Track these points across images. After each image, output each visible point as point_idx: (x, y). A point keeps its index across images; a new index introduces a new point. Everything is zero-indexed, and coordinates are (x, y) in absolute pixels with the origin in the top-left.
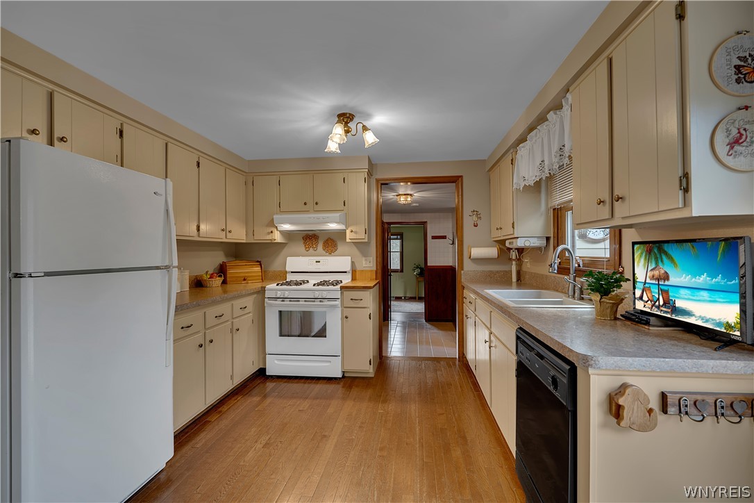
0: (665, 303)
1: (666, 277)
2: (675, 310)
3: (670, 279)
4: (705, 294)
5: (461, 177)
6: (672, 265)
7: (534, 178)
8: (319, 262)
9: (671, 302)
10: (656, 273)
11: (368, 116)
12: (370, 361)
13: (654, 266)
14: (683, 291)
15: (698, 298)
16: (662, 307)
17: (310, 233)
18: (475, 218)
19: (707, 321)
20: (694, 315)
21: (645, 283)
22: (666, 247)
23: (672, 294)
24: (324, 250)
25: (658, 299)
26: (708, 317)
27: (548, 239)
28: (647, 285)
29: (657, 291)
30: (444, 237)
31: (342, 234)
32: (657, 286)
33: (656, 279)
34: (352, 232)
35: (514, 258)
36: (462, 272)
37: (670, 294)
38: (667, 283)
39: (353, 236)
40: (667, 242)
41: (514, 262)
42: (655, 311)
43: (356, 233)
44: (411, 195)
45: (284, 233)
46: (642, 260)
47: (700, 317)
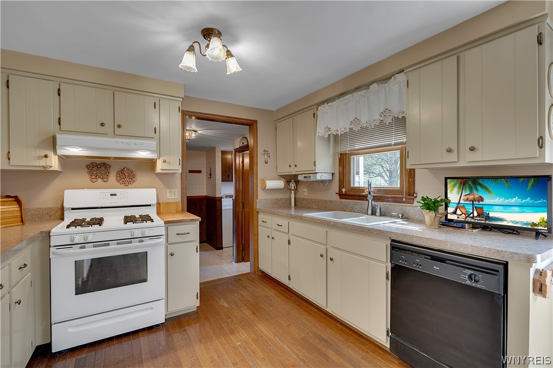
0: (479, 215)
1: (481, 199)
2: (488, 218)
3: (485, 200)
4: (516, 209)
5: (257, 121)
6: (487, 192)
7: (343, 129)
8: (115, 195)
9: (485, 214)
10: (471, 197)
11: (235, 40)
12: (197, 295)
13: (468, 192)
14: (496, 208)
15: (509, 211)
16: (476, 217)
17: (99, 161)
18: (266, 157)
19: (517, 223)
20: (506, 220)
21: (459, 203)
22: (480, 181)
23: (486, 210)
24: (118, 181)
25: (473, 213)
26: (518, 221)
27: (333, 174)
28: (460, 205)
29: (472, 208)
30: (200, 172)
31: (150, 164)
32: (472, 205)
33: (470, 201)
34: (165, 162)
35: (293, 188)
36: (257, 200)
37: (484, 209)
38: (481, 203)
39: (166, 166)
40: (482, 178)
41: (293, 192)
42: (469, 219)
43: (169, 163)
44: (196, 131)
45: (64, 159)
46: (456, 189)
47: (511, 221)
